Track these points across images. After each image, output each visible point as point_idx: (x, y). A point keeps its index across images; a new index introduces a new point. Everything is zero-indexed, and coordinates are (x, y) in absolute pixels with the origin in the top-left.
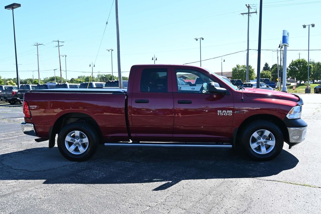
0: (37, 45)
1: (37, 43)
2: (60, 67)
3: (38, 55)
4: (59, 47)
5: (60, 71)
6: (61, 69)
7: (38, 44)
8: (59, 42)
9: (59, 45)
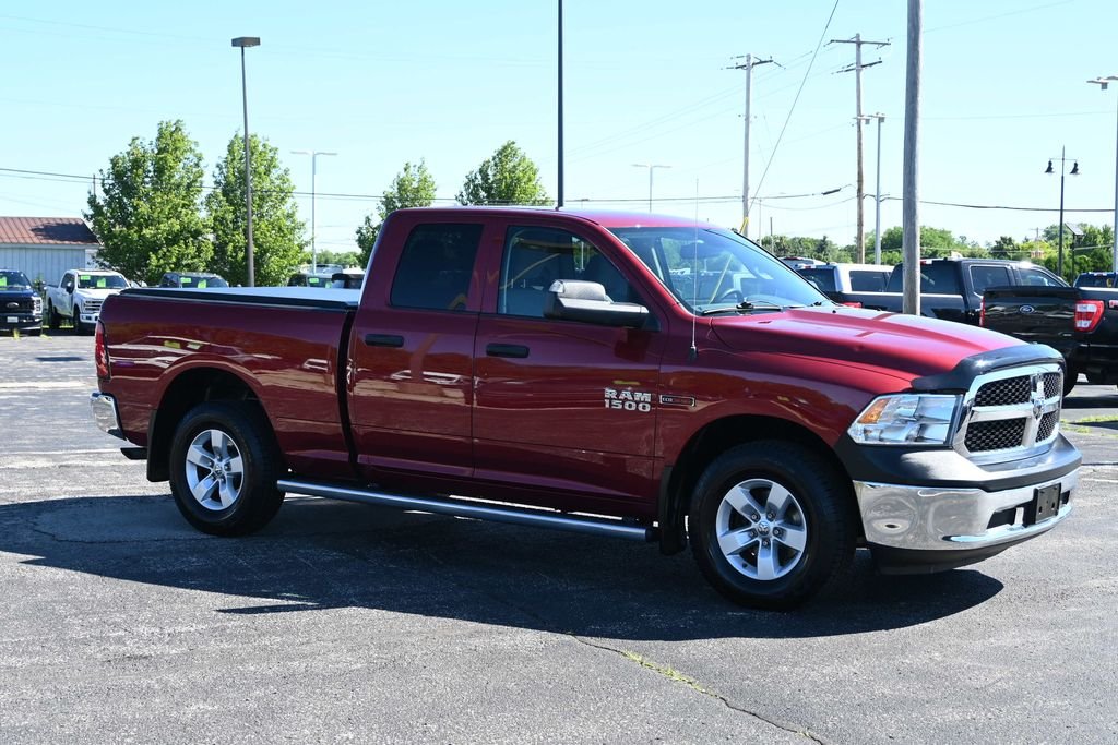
0: (747, 67)
1: (749, 57)
2: (860, 181)
3: (747, 119)
4: (858, 72)
5: (856, 200)
6: (860, 190)
7: (752, 62)
8: (859, 44)
9: (858, 62)
